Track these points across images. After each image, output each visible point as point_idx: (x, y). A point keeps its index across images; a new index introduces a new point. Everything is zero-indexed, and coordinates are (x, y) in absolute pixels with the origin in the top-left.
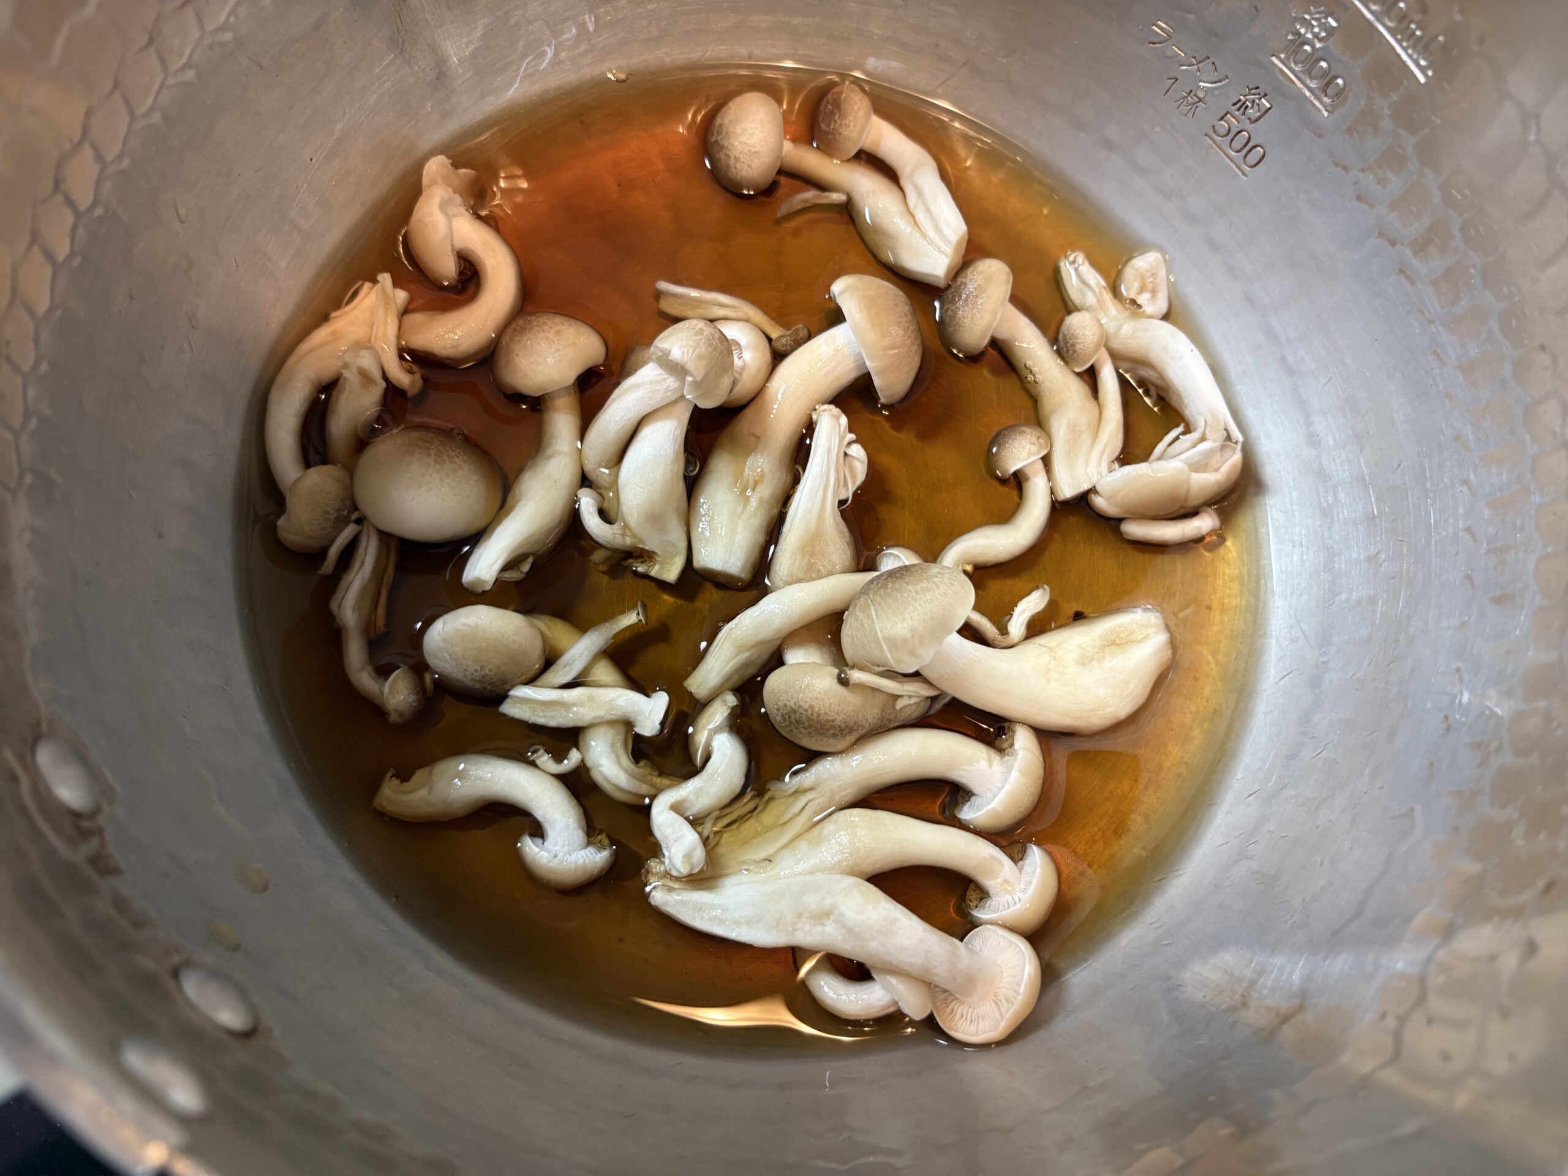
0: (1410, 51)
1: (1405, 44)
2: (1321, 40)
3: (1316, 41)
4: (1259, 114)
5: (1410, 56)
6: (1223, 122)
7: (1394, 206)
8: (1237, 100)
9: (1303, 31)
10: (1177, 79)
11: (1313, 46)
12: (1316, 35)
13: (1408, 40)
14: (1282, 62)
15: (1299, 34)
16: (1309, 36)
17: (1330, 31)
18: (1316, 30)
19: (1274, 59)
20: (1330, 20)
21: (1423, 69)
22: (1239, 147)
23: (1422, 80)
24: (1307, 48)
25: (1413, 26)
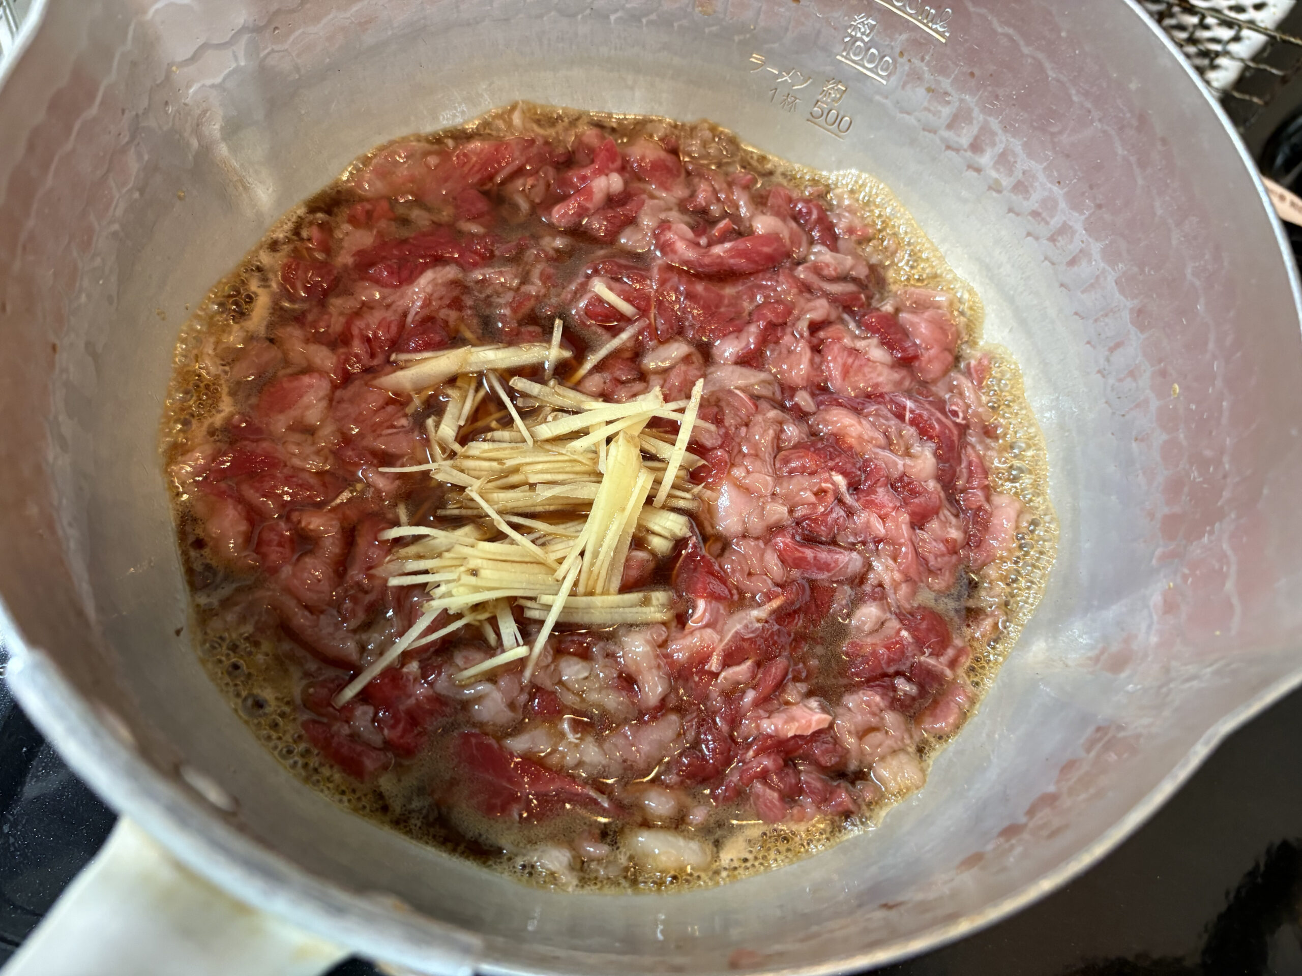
0: (930, 25)
1: (925, 21)
2: (868, 35)
3: (864, 37)
4: (838, 96)
5: (931, 28)
6: (816, 109)
7: (949, 127)
8: (821, 90)
9: (853, 33)
10: (776, 89)
11: (863, 41)
12: (863, 34)
13: (927, 18)
14: (846, 58)
15: (852, 36)
16: (859, 35)
17: (872, 28)
18: (863, 30)
19: (839, 57)
20: (870, 21)
21: (942, 34)
22: (833, 120)
23: (943, 41)
24: (859, 43)
25: (927, 8)
